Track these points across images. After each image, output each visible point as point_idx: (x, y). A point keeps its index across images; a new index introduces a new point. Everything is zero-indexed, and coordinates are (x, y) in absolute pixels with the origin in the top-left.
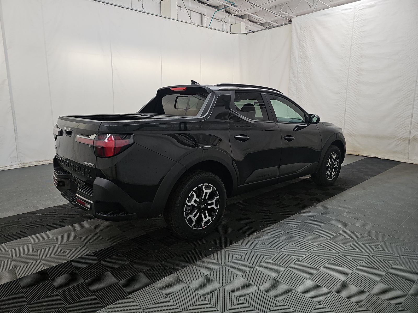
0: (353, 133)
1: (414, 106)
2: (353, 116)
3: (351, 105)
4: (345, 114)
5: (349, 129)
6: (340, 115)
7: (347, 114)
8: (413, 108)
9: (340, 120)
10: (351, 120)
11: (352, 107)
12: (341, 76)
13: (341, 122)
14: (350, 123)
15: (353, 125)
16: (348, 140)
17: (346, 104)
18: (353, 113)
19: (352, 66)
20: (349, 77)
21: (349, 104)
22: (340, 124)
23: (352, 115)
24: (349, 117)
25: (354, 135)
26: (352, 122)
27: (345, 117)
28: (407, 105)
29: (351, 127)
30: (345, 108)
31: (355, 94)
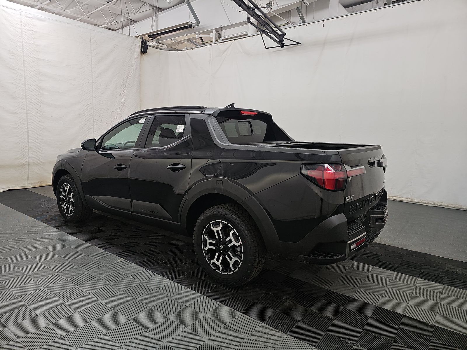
0: (41, 161)
1: (94, 130)
2: (39, 141)
3: (35, 129)
4: (28, 140)
5: (35, 157)
6: (22, 141)
7: (31, 139)
8: (94, 132)
9: (23, 148)
10: (36, 146)
11: (36, 131)
12: (16, 92)
13: (25, 150)
14: (36, 150)
15: (40, 152)
16: (35, 170)
17: (28, 128)
18: (39, 138)
19: (29, 81)
20: (27, 94)
21: (32, 127)
22: (23, 152)
23: (37, 140)
24: (34, 143)
25: (42, 163)
26: (38, 149)
27: (28, 143)
28: (89, 129)
29: (38, 154)
30: (28, 133)
31: (38, 115)
